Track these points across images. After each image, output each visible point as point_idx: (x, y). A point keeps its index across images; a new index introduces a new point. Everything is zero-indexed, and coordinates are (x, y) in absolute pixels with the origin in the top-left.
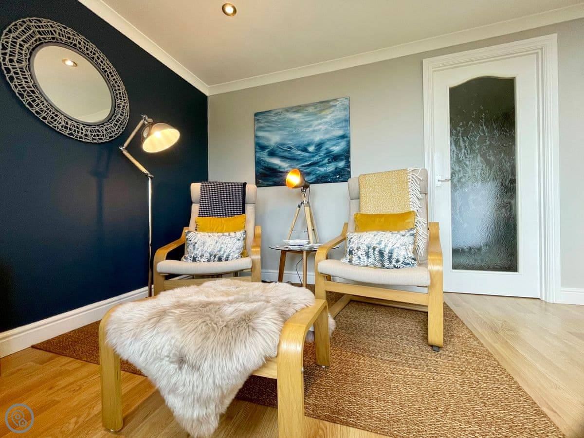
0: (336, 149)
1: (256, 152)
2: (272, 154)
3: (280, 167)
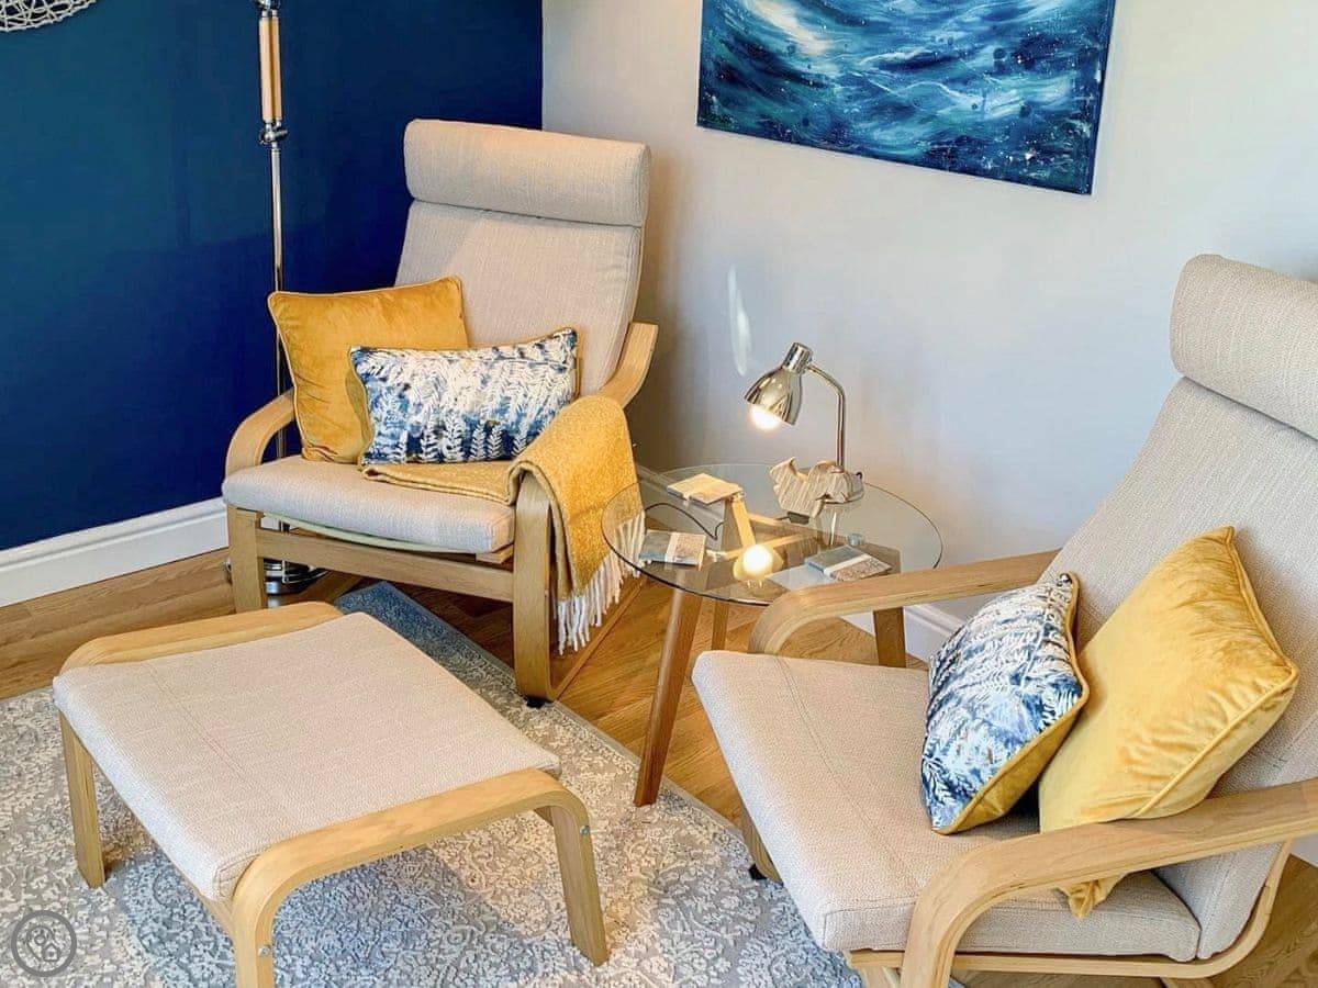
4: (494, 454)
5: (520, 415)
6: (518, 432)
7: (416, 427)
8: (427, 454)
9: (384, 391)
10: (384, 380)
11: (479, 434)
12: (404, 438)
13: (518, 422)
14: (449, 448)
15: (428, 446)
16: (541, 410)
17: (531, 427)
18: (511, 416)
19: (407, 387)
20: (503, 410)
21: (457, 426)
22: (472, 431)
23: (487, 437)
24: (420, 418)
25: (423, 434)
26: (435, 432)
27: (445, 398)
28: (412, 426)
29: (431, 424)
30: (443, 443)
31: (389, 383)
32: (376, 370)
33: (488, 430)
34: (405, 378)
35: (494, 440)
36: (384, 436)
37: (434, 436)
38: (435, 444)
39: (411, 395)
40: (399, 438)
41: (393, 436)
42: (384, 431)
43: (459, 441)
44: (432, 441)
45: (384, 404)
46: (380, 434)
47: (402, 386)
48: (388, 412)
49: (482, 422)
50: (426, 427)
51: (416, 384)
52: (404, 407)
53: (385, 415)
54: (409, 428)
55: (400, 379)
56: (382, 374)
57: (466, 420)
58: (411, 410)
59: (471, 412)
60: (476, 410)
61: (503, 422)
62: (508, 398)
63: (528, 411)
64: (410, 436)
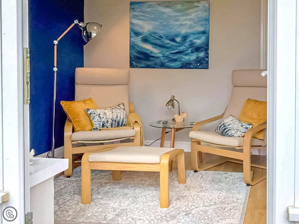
0: (198, 42)
1: (130, 37)
2: (145, 40)
3: (152, 52)
4: (116, 126)
5: (120, 118)
6: (120, 121)
7: (103, 122)
8: (105, 127)
9: (95, 116)
10: (95, 113)
11: (114, 122)
12: (101, 124)
13: (120, 119)
14: (109, 125)
15: (106, 125)
16: (123, 117)
17: (122, 120)
18: (119, 118)
19: (100, 114)
20: (117, 117)
21: (110, 121)
22: (113, 122)
23: (115, 123)
24: (104, 120)
25: (105, 123)
26: (107, 122)
27: (107, 116)
28: (103, 121)
29: (106, 121)
30: (108, 124)
31: (96, 114)
32: (92, 112)
33: (115, 121)
34: (99, 113)
35: (116, 123)
36: (97, 124)
37: (106, 123)
38: (107, 125)
39: (101, 116)
40: (100, 124)
41: (99, 124)
42: (97, 123)
43: (110, 124)
44: (106, 124)
45: (96, 118)
46: (96, 124)
47: (99, 115)
48: (97, 119)
49: (114, 120)
50: (105, 121)
51: (101, 114)
52: (100, 118)
53: (96, 120)
54: (102, 122)
55: (98, 113)
56: (94, 113)
57: (112, 120)
58: (102, 118)
59: (112, 118)
60: (113, 117)
61: (117, 120)
62: (118, 115)
63: (121, 117)
64: (102, 124)
